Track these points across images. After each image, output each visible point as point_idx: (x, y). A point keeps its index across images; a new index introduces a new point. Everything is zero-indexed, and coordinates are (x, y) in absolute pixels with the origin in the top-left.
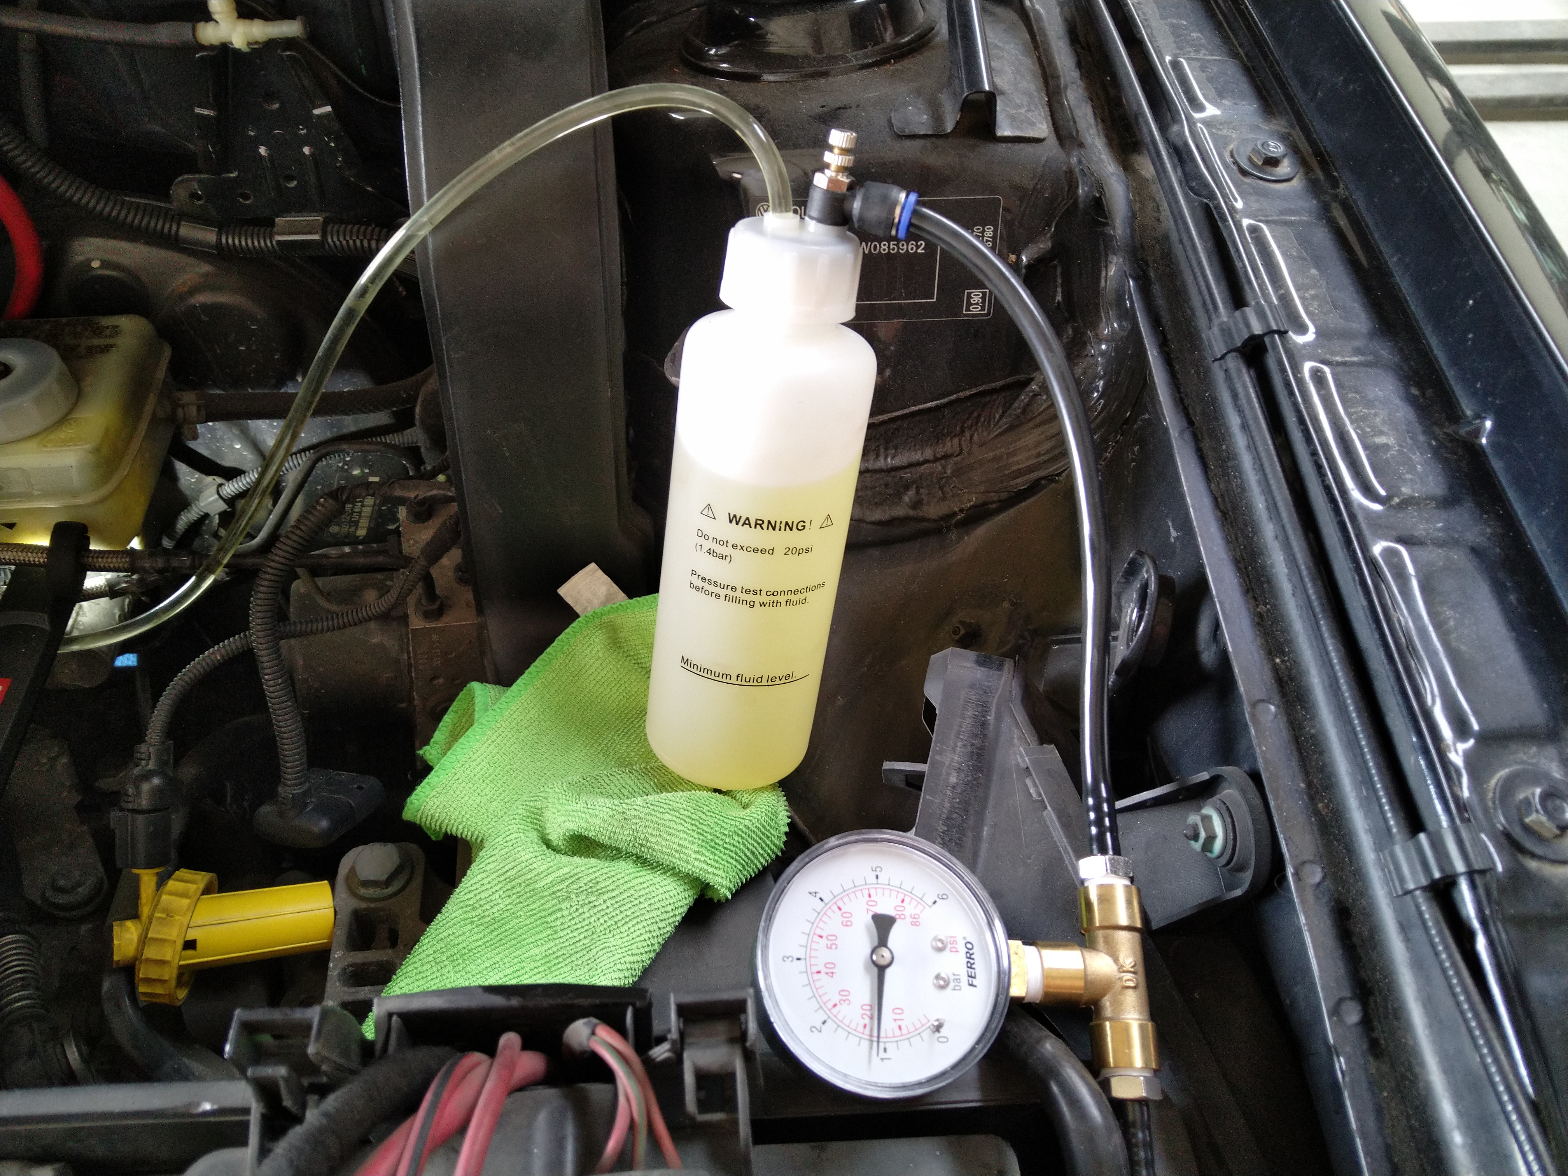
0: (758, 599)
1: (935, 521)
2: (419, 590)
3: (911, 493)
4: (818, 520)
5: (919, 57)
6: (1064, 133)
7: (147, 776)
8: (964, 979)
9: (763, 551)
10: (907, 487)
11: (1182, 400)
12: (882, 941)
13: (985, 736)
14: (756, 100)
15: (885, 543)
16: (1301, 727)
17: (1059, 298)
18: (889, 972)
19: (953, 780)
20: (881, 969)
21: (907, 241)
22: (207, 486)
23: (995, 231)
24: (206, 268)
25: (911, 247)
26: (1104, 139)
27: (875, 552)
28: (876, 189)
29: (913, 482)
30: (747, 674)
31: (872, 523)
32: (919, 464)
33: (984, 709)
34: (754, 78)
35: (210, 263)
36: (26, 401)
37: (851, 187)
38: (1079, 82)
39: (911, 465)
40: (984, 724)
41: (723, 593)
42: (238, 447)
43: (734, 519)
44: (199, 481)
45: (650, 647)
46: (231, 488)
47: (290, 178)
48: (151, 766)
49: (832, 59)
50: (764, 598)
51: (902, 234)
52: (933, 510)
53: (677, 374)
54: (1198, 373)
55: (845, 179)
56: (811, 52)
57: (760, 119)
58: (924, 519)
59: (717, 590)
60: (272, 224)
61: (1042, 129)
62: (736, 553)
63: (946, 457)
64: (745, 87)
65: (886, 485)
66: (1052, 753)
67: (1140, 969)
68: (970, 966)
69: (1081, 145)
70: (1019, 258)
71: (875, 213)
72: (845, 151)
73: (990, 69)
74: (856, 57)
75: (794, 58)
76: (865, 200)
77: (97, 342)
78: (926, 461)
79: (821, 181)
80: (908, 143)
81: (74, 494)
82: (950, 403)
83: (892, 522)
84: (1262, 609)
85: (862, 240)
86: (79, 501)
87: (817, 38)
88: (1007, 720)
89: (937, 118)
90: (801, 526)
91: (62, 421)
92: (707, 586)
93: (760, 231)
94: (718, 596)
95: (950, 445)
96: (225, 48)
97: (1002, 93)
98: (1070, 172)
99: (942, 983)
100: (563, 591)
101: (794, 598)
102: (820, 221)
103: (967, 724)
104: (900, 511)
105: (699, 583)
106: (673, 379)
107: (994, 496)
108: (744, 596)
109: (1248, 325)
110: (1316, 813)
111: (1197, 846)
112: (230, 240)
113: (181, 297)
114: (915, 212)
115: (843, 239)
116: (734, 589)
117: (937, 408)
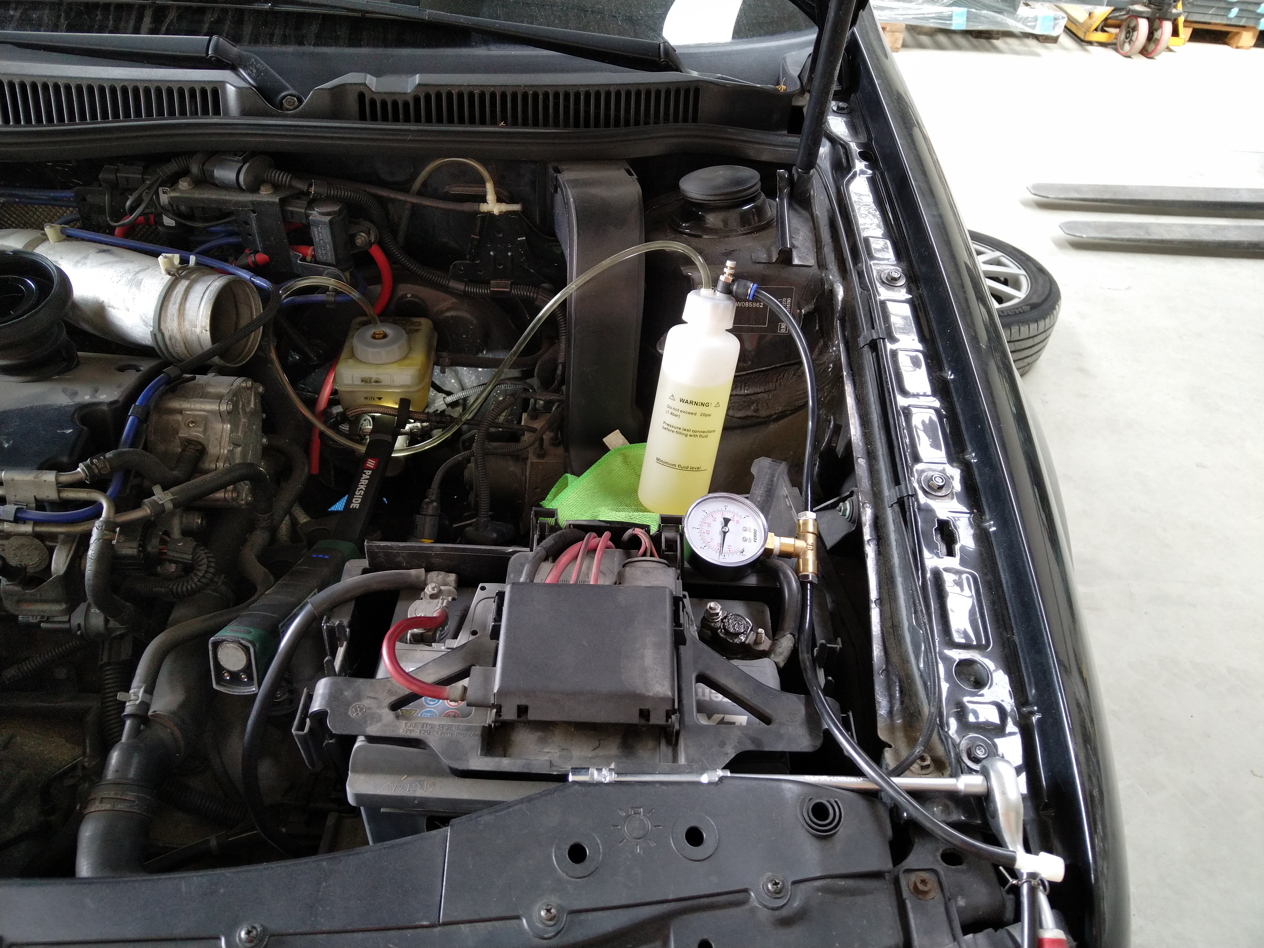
0: (689, 433)
1: (763, 418)
2: (537, 444)
3: (755, 405)
4: (714, 404)
5: (767, 231)
6: (820, 264)
7: (432, 502)
8: (753, 539)
9: (692, 414)
10: (753, 403)
11: (850, 363)
12: (726, 525)
13: (772, 485)
14: (700, 246)
15: (743, 427)
16: (873, 466)
17: (817, 328)
18: (727, 535)
19: (759, 499)
20: (725, 533)
21: (752, 301)
22: (439, 398)
23: (791, 301)
24: (454, 300)
25: (755, 305)
26: (837, 267)
27: (738, 431)
28: (743, 282)
29: (756, 401)
30: (683, 465)
31: (737, 418)
32: (758, 393)
33: (773, 476)
34: (700, 237)
35: (456, 298)
36: (395, 347)
37: (733, 281)
38: (831, 244)
39: (754, 394)
40: (772, 481)
41: (675, 430)
42: (453, 381)
43: (682, 400)
44: (435, 395)
45: (641, 466)
46: (449, 399)
47: (500, 265)
48: (433, 498)
49: (731, 231)
50: (691, 433)
51: (751, 298)
52: (763, 413)
53: (663, 349)
54: (858, 354)
55: (731, 278)
56: (722, 227)
57: (700, 254)
58: (759, 417)
59: (673, 429)
60: (489, 283)
61: (812, 261)
62: (682, 414)
63: (769, 391)
64: (696, 240)
65: (744, 402)
66: (796, 490)
67: (814, 544)
68: (755, 536)
69: (827, 269)
70: (801, 312)
71: (741, 290)
72: (732, 268)
73: (791, 237)
74: (741, 230)
75: (717, 230)
76: (738, 285)
77: (412, 327)
78: (761, 392)
79: (722, 278)
80: (758, 265)
81: (408, 386)
82: (772, 369)
83: (746, 417)
84: (867, 431)
85: (737, 301)
86: (410, 390)
87: (725, 223)
88: (781, 480)
89: (770, 256)
90: (707, 405)
91: (405, 357)
92: (669, 428)
93: (699, 295)
94: (673, 432)
95: (771, 386)
96: (490, 214)
97: (797, 248)
98: (822, 279)
99: (745, 540)
100: (605, 440)
101: (703, 434)
102: (721, 292)
103: (766, 480)
104: (749, 413)
105: (666, 426)
106: (660, 351)
107: (789, 408)
108: (684, 432)
109: (872, 336)
110: (873, 490)
111: (841, 514)
112: (469, 289)
113: (443, 312)
114: (756, 291)
115: (730, 299)
116: (680, 429)
117: (766, 370)
